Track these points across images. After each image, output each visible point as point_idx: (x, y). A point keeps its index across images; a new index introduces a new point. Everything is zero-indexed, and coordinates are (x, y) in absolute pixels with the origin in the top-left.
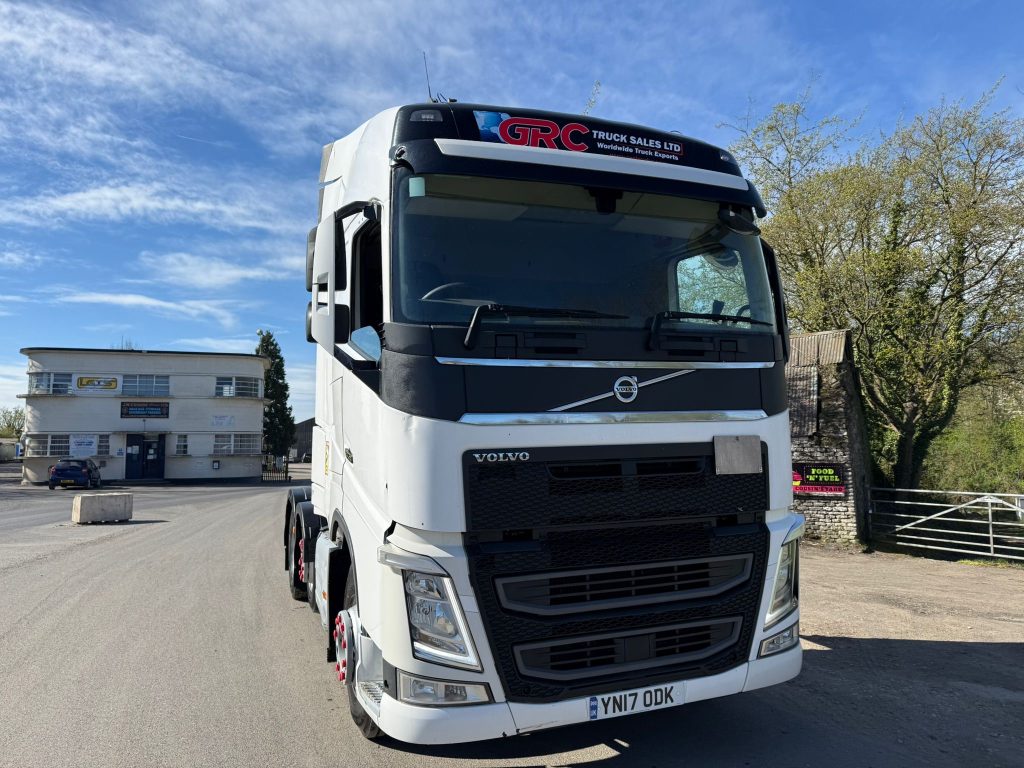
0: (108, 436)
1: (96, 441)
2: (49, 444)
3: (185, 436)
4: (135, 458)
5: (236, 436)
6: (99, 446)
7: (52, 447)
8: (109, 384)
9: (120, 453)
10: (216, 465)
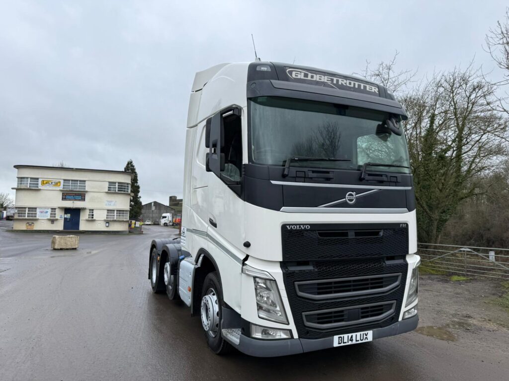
0: (55, 209)
1: (49, 211)
2: (27, 212)
3: (93, 210)
4: (68, 220)
5: (117, 211)
6: (51, 214)
7: (28, 213)
8: (57, 184)
9: (61, 217)
10: (107, 224)
